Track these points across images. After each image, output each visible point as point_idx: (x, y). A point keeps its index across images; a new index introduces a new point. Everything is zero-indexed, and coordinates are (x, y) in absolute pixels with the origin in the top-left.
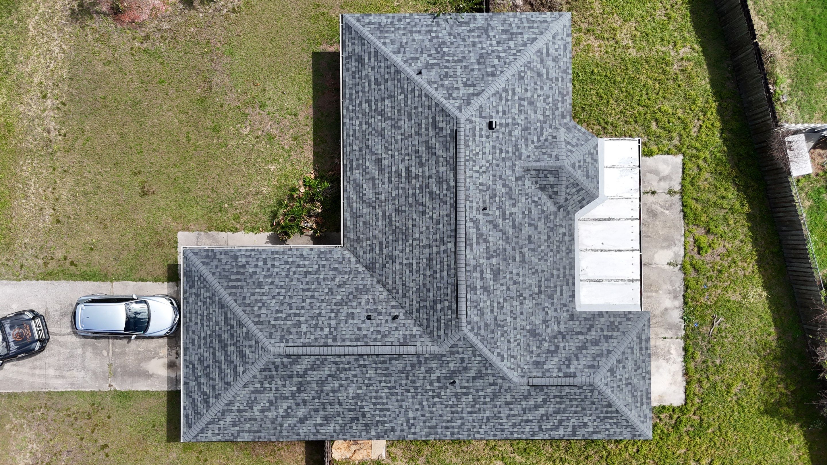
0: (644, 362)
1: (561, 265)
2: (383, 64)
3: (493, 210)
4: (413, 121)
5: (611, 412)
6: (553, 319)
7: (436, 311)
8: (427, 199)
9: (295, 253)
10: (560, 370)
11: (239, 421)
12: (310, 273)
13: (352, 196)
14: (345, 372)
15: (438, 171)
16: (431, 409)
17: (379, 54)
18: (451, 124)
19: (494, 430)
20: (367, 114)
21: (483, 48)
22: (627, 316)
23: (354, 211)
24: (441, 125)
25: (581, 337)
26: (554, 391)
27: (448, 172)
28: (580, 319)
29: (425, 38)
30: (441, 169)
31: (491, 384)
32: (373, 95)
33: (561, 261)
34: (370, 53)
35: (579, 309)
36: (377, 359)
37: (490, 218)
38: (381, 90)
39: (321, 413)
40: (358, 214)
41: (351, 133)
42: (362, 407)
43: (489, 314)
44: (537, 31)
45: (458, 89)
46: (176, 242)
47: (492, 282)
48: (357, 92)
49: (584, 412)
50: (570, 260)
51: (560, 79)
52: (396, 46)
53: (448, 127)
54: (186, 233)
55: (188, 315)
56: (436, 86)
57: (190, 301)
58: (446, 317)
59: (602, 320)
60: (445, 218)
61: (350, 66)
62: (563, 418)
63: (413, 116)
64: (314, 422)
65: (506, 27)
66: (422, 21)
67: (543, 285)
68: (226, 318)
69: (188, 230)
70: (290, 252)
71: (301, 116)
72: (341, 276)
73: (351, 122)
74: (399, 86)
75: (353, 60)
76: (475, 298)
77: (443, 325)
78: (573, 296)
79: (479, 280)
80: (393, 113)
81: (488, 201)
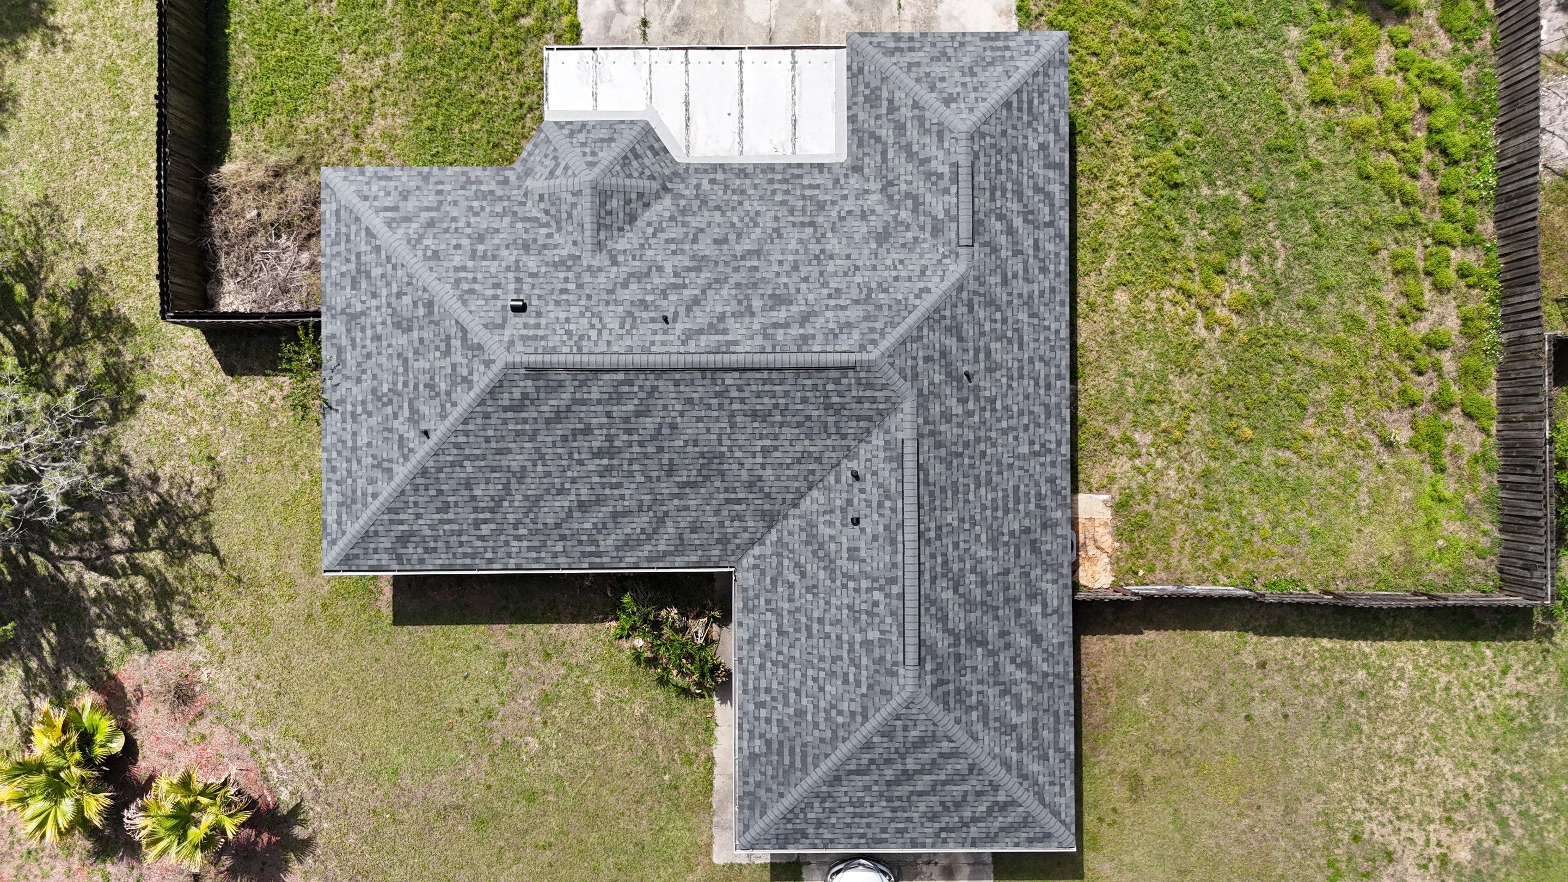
0: (933, 45)
1: (766, 186)
2: (411, 499)
3: (668, 306)
4: (511, 445)
5: (1020, 101)
6: (860, 202)
7: (843, 406)
8: (649, 420)
9: (745, 653)
10: (946, 191)
11: (1037, 748)
12: (780, 626)
13: (646, 554)
14: (950, 564)
15: (599, 402)
16: (1015, 415)
17: (393, 505)
18: (516, 377)
19: (1052, 306)
20: (499, 527)
21: (384, 323)
22: (855, 73)
23: (672, 548)
24: (517, 395)
25: (891, 154)
26: (982, 201)
27: (601, 383)
28: (861, 155)
29: (364, 424)
30: (595, 395)
31: (971, 310)
32: (466, 516)
33: (760, 188)
34: (392, 522)
35: (843, 157)
36: (927, 508)
37: (682, 310)
38: (456, 502)
39: (1022, 605)
40: (678, 542)
41: (534, 555)
42: (1012, 534)
43: (848, 313)
44: (354, 228)
45: (454, 367)
46: (732, 865)
47: (794, 308)
48: (461, 544)
49: (1020, 149)
50: (758, 171)
51: (440, 187)
52: (380, 476)
53: (522, 384)
54: (715, 848)
55: (854, 841)
56: (448, 405)
57: (830, 836)
58: (853, 387)
59: (862, 116)
60: (682, 388)
61: (415, 556)
62: (1031, 184)
63: (501, 445)
64: (1039, 617)
65: (347, 282)
66: (334, 430)
67: (801, 219)
68: (858, 772)
69: (709, 845)
70: (745, 662)
71: (508, 645)
72: (785, 572)
73: (514, 555)
74: (450, 470)
75: (403, 551)
76: (820, 337)
77: (868, 393)
78: (820, 166)
79: (790, 331)
80: (497, 481)
81: (652, 315)
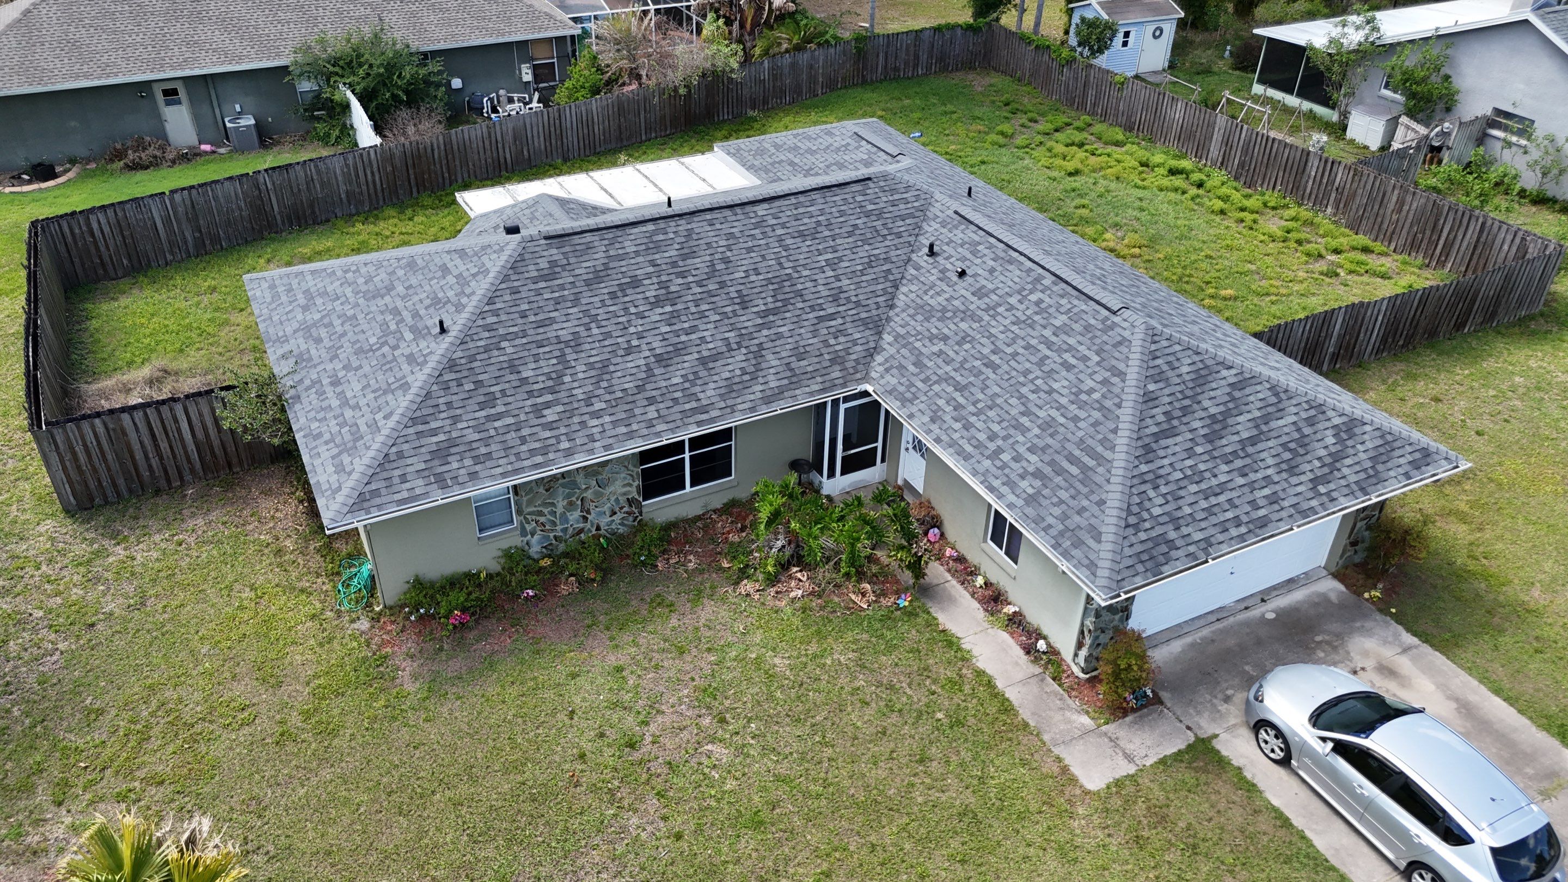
2: (441, 400)
7: (881, 211)
13: (759, 395)
17: (418, 414)
20: (568, 407)
21: (354, 307)
23: (786, 382)
24: (543, 264)
27: (632, 237)
32: (521, 404)
34: (420, 435)
38: (503, 391)
41: (622, 430)
44: (295, 282)
45: (459, 276)
48: (523, 440)
52: (390, 398)
53: (545, 253)
56: (464, 299)
58: (880, 194)
59: (757, 162)
61: (462, 471)
63: (541, 316)
65: (296, 313)
66: (310, 408)
73: (597, 437)
74: (485, 356)
75: (444, 469)
77: (897, 197)
80: (547, 356)
